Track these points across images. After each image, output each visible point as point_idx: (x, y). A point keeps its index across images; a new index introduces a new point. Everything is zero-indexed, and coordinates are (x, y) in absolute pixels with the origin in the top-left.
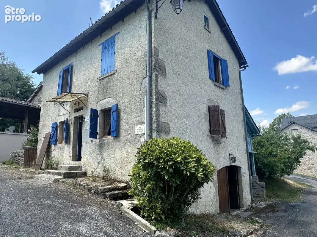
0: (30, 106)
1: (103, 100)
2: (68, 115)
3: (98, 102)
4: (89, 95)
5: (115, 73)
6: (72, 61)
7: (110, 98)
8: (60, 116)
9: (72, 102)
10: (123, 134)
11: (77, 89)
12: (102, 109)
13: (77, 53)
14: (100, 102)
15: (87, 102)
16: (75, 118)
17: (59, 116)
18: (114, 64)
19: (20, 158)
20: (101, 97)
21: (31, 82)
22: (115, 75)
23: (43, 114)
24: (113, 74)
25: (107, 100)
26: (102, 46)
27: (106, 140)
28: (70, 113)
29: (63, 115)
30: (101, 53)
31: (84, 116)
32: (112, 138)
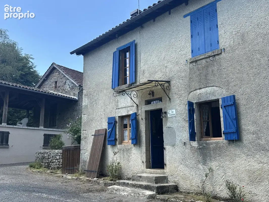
0: (44, 93)
1: (200, 89)
2: (134, 107)
3: (190, 93)
4: (172, 83)
5: (221, 53)
6: (134, 39)
7: (214, 87)
8: (119, 109)
9: (141, 91)
10: (247, 137)
11: (147, 74)
12: (200, 101)
13: (142, 27)
14: (194, 92)
15: (170, 91)
16: (146, 111)
17: (117, 109)
18: (218, 42)
19: (51, 160)
20: (195, 85)
21: (31, 64)
22: (221, 56)
23: (87, 106)
24: (218, 55)
25: (209, 89)
26: (191, 17)
27: (212, 144)
28: (137, 105)
29: (125, 107)
30: (189, 26)
31: (164, 109)
32: (225, 141)
